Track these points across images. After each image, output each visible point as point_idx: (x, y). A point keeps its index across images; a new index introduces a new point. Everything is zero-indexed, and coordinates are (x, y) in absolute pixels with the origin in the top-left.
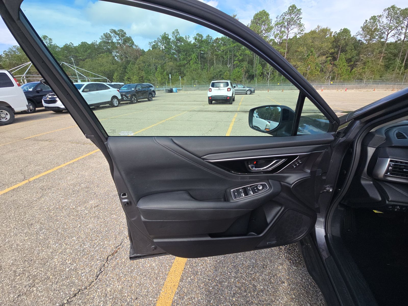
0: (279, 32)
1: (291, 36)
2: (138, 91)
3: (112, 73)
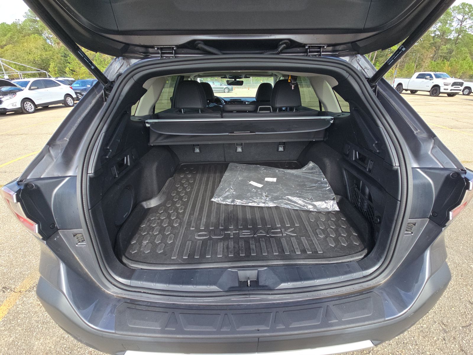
3: (45, 62)
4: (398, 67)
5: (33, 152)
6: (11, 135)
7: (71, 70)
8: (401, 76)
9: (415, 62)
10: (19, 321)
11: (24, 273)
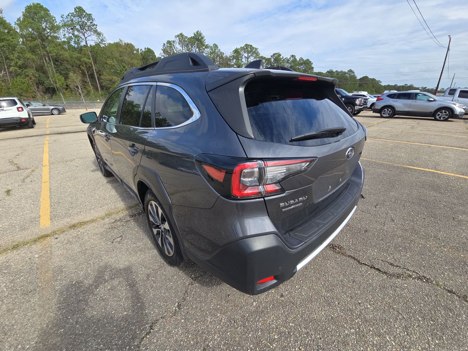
1: (91, 43)
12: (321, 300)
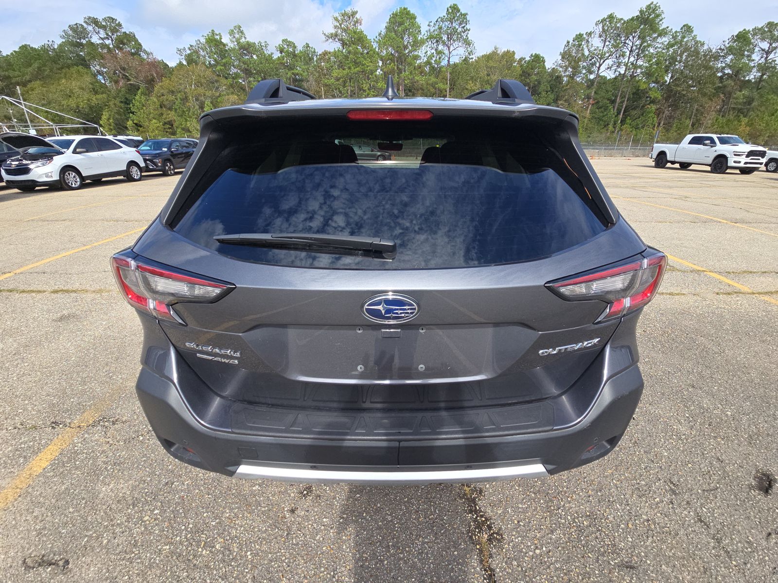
0: (433, 51)
1: (455, 60)
2: (175, 153)
3: (95, 111)
4: (661, 125)
5: (85, 245)
6: (48, 221)
7: (136, 124)
8: (667, 140)
9: (690, 118)
10: (78, 463)
11: (84, 404)
12: (325, 573)
